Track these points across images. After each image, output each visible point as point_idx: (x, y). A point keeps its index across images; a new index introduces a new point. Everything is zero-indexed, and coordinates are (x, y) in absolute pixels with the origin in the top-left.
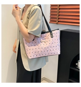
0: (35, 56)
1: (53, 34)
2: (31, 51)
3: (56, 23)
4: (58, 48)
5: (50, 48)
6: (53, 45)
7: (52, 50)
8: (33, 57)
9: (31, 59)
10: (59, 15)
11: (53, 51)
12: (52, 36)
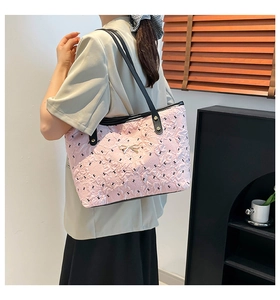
0: (101, 200)
1: (163, 122)
2: (89, 182)
3: (180, 86)
4: (183, 166)
5: (154, 170)
6: (162, 159)
7: (159, 175)
8: (95, 202)
9: (89, 208)
10: (191, 63)
11: (163, 180)
12: (158, 128)
